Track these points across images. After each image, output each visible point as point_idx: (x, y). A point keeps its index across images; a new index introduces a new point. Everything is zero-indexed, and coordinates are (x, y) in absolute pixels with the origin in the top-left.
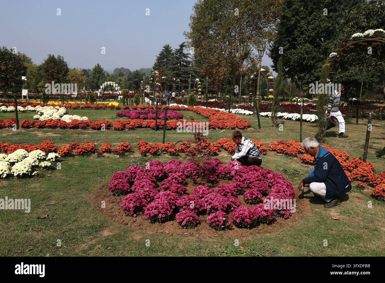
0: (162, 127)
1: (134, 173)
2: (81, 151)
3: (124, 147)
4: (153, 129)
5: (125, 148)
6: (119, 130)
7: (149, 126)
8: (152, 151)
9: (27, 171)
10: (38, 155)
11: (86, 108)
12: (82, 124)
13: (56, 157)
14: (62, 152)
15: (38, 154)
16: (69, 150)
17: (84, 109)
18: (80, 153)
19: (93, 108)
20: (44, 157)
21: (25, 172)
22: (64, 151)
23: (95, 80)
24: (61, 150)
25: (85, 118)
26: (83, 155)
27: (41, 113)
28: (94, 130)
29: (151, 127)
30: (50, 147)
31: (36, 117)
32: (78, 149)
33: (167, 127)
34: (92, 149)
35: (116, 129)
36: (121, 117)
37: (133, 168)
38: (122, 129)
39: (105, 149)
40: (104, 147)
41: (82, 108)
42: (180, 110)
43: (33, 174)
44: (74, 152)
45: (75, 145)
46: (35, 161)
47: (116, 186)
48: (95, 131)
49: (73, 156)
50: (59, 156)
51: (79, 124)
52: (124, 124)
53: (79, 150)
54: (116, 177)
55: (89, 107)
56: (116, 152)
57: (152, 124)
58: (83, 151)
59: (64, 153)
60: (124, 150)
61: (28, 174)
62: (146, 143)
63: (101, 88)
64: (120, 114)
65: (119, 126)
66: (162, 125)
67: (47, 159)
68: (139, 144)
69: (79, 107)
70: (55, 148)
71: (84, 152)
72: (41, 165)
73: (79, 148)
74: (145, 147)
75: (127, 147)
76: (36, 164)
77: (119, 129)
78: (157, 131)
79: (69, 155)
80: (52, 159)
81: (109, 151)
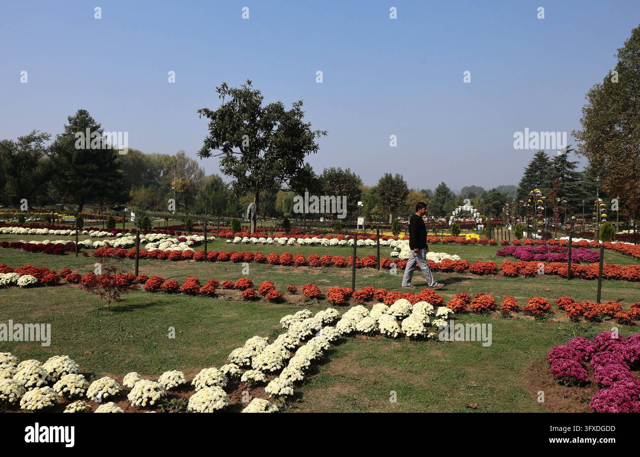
0: (578, 274)
1: (582, 350)
2: (480, 307)
3: (540, 304)
4: (564, 277)
5: (542, 306)
6: (510, 276)
7: (557, 272)
8: (589, 314)
9: (423, 332)
10: (425, 309)
11: (450, 242)
12: (457, 265)
13: (449, 314)
14: (453, 306)
15: (425, 307)
16: (462, 305)
17: (447, 244)
18: (477, 309)
19: (458, 242)
20: (433, 312)
21: (420, 332)
22: (457, 305)
23: (439, 204)
24: (451, 304)
25: (456, 257)
26: (481, 312)
27: (398, 248)
28: (475, 275)
29: (559, 274)
30: (435, 298)
31: (393, 253)
32: (474, 303)
33: (587, 275)
34: (492, 304)
35: (505, 275)
36: (505, 256)
37: (578, 342)
38: (516, 276)
39: (511, 306)
40: (509, 303)
41: (444, 243)
42: (590, 248)
43: (429, 336)
44: (469, 308)
45: (465, 297)
46: (425, 317)
47: (565, 370)
48: (478, 277)
49: (467, 313)
50: (453, 313)
51: (453, 265)
52: (518, 268)
53: (476, 306)
54: (558, 354)
55: (453, 241)
56: (528, 312)
57: (562, 269)
58: (482, 306)
59: (457, 308)
60: (540, 309)
61: (423, 336)
62: (571, 300)
63: (454, 214)
64: (502, 253)
65: (511, 271)
66: (578, 272)
67: (437, 315)
68: (560, 301)
69: (439, 241)
70: (440, 299)
71: (483, 309)
72: (435, 324)
73: (476, 303)
74: (574, 307)
75: (545, 304)
76: (427, 322)
77: (511, 274)
78: (571, 281)
79: (463, 311)
80: (444, 315)
81: (516, 309)
